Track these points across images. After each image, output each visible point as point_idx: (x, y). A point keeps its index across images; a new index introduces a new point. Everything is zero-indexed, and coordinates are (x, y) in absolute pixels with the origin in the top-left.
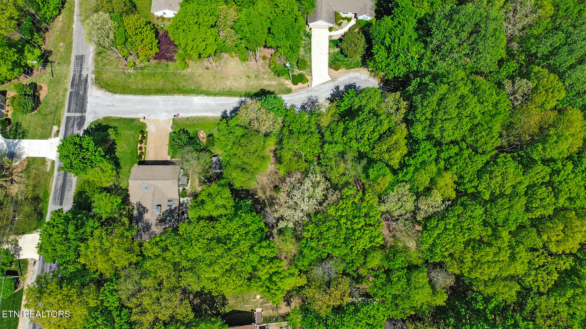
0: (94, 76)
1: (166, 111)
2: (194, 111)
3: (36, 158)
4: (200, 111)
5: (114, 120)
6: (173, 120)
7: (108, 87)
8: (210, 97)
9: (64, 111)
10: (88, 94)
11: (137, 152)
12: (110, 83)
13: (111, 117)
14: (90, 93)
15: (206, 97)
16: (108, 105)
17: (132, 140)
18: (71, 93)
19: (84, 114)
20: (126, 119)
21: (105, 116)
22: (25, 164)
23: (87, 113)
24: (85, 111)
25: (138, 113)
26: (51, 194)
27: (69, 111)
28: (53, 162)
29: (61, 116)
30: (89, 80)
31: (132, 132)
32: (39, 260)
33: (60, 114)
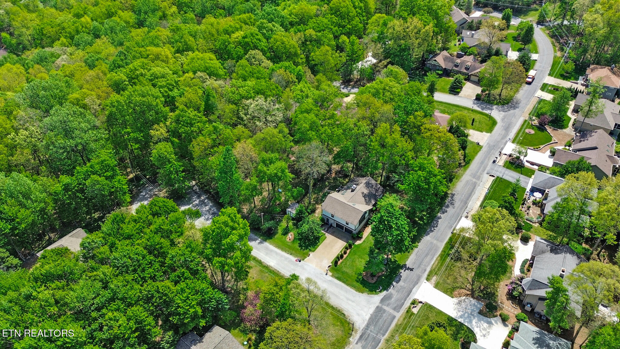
0: (351, 339)
1: (304, 269)
2: (282, 256)
3: (444, 292)
4: (277, 253)
5: (355, 287)
6: (303, 260)
7: (343, 321)
8: (259, 259)
9: (399, 320)
10: (366, 323)
11: (350, 252)
12: (339, 323)
13: (356, 291)
14: (364, 323)
15: (263, 261)
16: (353, 302)
17: (348, 263)
18: (384, 335)
19: (380, 305)
20: (344, 282)
21: (361, 294)
22: (456, 293)
23: (377, 305)
24: (378, 307)
25: (330, 281)
26: (438, 255)
27: (394, 317)
28: (428, 279)
29: (404, 316)
30: (357, 336)
31: (344, 269)
32: (461, 217)
33: (404, 319)
